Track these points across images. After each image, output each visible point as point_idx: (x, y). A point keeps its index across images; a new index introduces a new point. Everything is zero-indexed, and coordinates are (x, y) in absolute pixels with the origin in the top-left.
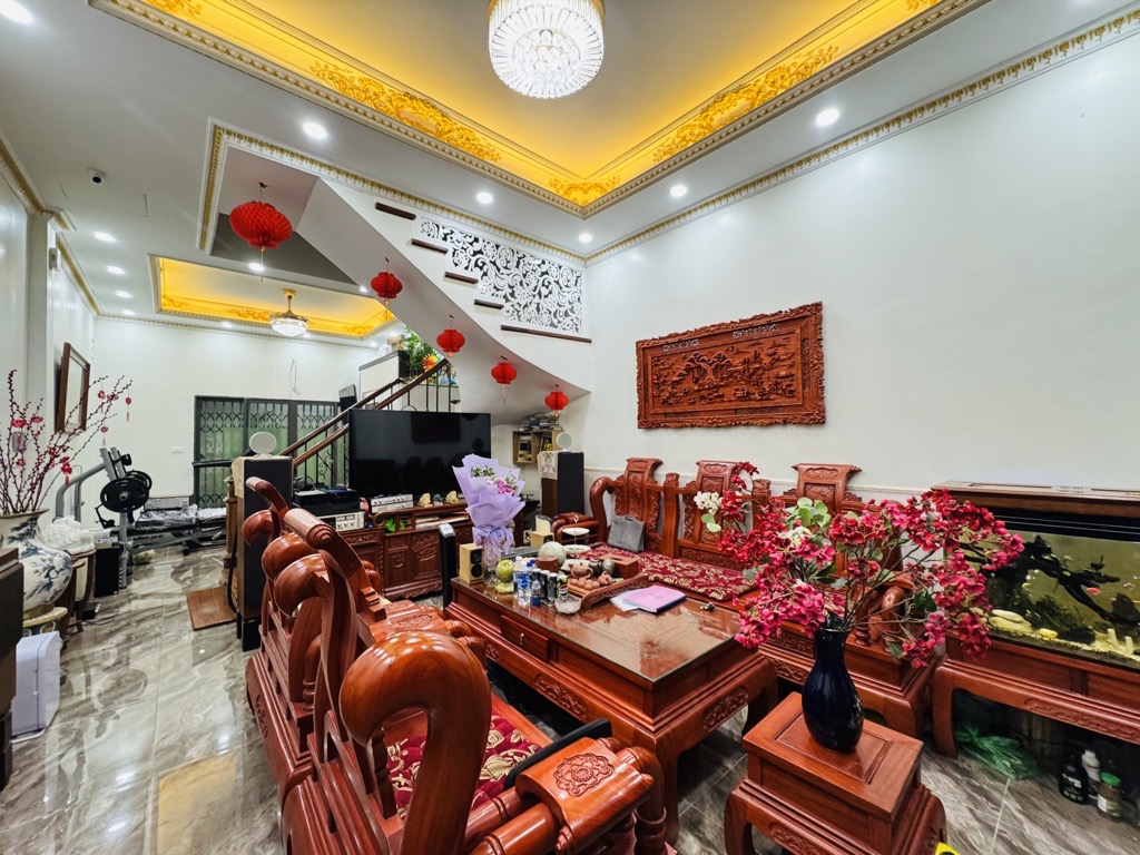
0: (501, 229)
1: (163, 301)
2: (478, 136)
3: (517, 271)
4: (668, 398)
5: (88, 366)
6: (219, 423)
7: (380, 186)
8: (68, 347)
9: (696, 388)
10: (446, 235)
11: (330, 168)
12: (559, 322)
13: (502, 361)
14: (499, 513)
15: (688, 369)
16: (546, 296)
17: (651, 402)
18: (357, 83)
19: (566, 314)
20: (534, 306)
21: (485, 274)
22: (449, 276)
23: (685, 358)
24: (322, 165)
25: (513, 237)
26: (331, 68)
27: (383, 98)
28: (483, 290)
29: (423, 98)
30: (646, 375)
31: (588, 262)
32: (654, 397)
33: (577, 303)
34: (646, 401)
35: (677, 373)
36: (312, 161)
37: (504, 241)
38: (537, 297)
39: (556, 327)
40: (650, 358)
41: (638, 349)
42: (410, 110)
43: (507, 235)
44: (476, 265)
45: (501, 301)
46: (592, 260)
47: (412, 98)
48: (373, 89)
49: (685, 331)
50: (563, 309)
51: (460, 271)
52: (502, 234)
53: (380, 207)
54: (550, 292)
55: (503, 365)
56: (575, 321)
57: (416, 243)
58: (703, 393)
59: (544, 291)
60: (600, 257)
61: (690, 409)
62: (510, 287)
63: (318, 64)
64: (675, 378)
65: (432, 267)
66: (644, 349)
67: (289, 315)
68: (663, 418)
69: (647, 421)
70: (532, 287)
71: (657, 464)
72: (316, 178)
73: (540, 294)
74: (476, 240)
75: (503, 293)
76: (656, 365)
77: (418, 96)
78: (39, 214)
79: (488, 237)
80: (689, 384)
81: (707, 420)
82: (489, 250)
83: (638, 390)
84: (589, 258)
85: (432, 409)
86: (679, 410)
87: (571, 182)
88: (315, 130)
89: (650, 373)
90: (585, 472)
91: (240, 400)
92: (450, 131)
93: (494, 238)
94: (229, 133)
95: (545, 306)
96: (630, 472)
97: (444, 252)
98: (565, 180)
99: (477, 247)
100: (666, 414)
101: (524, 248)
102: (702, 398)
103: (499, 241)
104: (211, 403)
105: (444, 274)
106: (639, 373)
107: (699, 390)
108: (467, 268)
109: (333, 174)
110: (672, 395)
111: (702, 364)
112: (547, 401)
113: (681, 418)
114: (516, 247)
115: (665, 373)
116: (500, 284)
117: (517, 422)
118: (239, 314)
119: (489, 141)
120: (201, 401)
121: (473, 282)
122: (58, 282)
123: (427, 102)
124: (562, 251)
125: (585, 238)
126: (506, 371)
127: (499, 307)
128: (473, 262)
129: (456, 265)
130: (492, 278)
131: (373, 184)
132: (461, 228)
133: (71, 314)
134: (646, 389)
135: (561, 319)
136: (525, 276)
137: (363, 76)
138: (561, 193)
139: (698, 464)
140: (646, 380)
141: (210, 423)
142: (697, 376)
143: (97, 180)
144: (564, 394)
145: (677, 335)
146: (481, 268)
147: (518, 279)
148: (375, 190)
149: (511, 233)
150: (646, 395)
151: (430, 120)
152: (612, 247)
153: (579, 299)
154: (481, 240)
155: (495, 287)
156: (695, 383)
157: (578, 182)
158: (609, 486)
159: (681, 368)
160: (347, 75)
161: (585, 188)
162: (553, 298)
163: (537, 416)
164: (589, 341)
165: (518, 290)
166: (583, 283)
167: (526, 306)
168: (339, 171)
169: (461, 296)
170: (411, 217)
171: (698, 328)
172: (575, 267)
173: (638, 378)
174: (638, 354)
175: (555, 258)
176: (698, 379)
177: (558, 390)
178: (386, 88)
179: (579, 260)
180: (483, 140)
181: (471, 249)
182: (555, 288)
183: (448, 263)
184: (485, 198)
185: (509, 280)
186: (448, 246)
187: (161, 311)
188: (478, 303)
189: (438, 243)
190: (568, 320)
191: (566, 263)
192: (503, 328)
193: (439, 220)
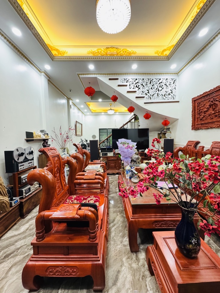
0: (144, 74)
1: (92, 111)
2: (128, 49)
3: (149, 85)
4: (203, 118)
5: (82, 124)
6: (103, 134)
7: (109, 74)
8: (76, 121)
9: (213, 112)
10: (127, 81)
11: (98, 74)
12: (166, 97)
13: (147, 113)
14: (126, 154)
15: (210, 106)
16: (161, 90)
17: (196, 120)
18: (96, 51)
19: (169, 94)
20: (156, 94)
21: (139, 89)
22: (128, 92)
23: (210, 101)
24: (97, 74)
25: (148, 75)
26: (91, 51)
27: (102, 52)
28: (139, 94)
29: (110, 47)
30: (195, 110)
31: (179, 74)
32: (197, 118)
33: (174, 90)
34: (195, 120)
35: (206, 108)
36: (95, 74)
37: (146, 77)
38: (158, 91)
39: (165, 99)
40: (196, 103)
41: (192, 101)
42: (109, 51)
43: (146, 75)
44: (136, 87)
46: (180, 73)
47: (108, 48)
48: (100, 51)
49: (209, 90)
50: (168, 93)
51: (132, 90)
52: (144, 75)
53: (110, 79)
54: (163, 89)
56: (173, 96)
57: (119, 86)
58: (217, 114)
59: (160, 89)
60: (182, 71)
61: (211, 121)
62: (147, 90)
63: (88, 51)
64: (206, 110)
65: (123, 91)
66: (195, 101)
67: (111, 109)
68: (200, 126)
69: (195, 127)
70: (156, 88)
71: (198, 143)
72: (96, 78)
73: (158, 90)
74: (136, 79)
75: (145, 93)
76: (199, 106)
77: (109, 47)
78: (68, 99)
79: (140, 77)
80: (211, 111)
81: (217, 125)
82: (141, 81)
83: (192, 116)
84: (179, 73)
85: (133, 128)
86: (206, 122)
87: (163, 49)
88: (91, 67)
89: (196, 109)
90: (174, 145)
91: (106, 129)
92: (120, 52)
93: (142, 77)
94: (80, 74)
95: (160, 93)
96: (188, 145)
97: (126, 86)
98: (161, 50)
99: (136, 81)
100: (202, 124)
101: (151, 77)
102: (216, 116)
103: (143, 78)
104: (102, 130)
105: (127, 92)
106: (193, 110)
107: (214, 113)
108: (133, 88)
109: (99, 75)
110: (204, 117)
111: (216, 102)
112: (163, 123)
113: (207, 125)
114: (149, 78)
115: (202, 108)
116: (144, 90)
117: (159, 131)
118: (105, 111)
119: (132, 49)
120: (100, 129)
121: (135, 92)
123: (112, 47)
124: (167, 73)
125: (174, 66)
126: (148, 116)
127: (143, 97)
128: (135, 86)
129: (130, 88)
130: (141, 89)
131: (108, 74)
132: (130, 78)
134: (195, 116)
135: (167, 96)
136: (153, 86)
137: (97, 49)
138: (160, 54)
139: (212, 142)
140: (195, 112)
141: (102, 134)
142: (214, 107)
143: (70, 91)
144: (168, 120)
145: (207, 92)
146: (138, 87)
147: (150, 87)
148: (108, 75)
149: (147, 74)
150: (195, 118)
151: (114, 51)
152: (186, 66)
153: (175, 88)
154: (138, 79)
155: (142, 92)
156: (213, 110)
157: (165, 48)
158: (180, 150)
159: (207, 105)
160: (94, 51)
161: (169, 48)
162: (165, 90)
163: (163, 128)
164: (178, 102)
165: (150, 91)
166: (177, 83)
167: (153, 95)
168: (100, 74)
169: (132, 97)
170: (117, 79)
171: (215, 87)
172: (173, 77)
173: (192, 112)
174: (192, 103)
175: (165, 77)
176: (214, 109)
177: (166, 119)
178: (102, 49)
179: (175, 75)
180: (130, 50)
181: (135, 83)
182: (164, 87)
183: (128, 89)
184: (135, 67)
185: (147, 88)
186: (128, 84)
187: (92, 113)
188: (137, 97)
189: (125, 84)
190: (170, 96)
191: (169, 77)
192: (145, 103)
193: (125, 78)
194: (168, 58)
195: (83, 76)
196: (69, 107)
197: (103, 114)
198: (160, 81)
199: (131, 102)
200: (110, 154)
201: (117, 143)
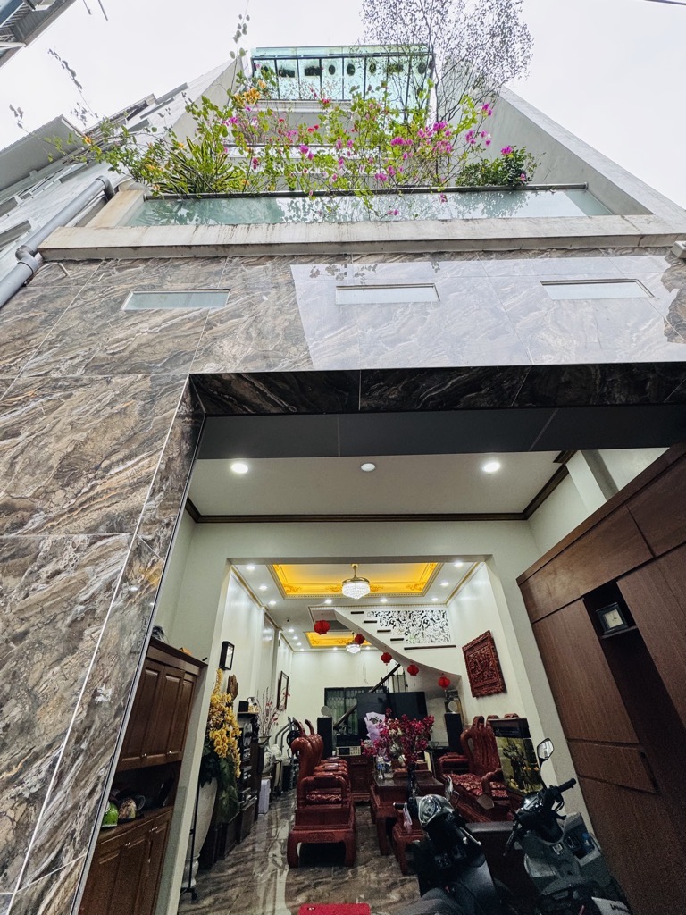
0: (399, 605)
1: (312, 642)
3: (409, 620)
4: (475, 680)
5: (288, 678)
6: (335, 703)
7: (351, 606)
8: (282, 672)
10: (377, 615)
11: (336, 608)
13: (411, 664)
15: (475, 663)
16: (427, 628)
17: (472, 682)
20: (421, 634)
21: (395, 626)
22: (379, 631)
24: (334, 606)
25: (406, 606)
28: (394, 634)
30: (468, 666)
32: (472, 678)
33: (446, 627)
36: (332, 607)
37: (402, 610)
38: (422, 630)
39: (434, 642)
40: (467, 656)
45: (403, 636)
46: (447, 604)
50: (437, 632)
51: (384, 628)
52: (400, 607)
53: (352, 613)
54: (429, 625)
55: (412, 666)
56: (445, 637)
57: (365, 622)
59: (425, 625)
60: (449, 602)
61: (480, 686)
62: (407, 628)
65: (371, 630)
66: (464, 652)
69: (474, 692)
70: (418, 625)
72: (333, 611)
73: (423, 628)
74: (389, 613)
75: (404, 632)
76: (469, 660)
78: (277, 629)
79: (394, 610)
81: (485, 691)
82: (396, 615)
83: (468, 674)
84: (445, 604)
88: (328, 602)
91: (342, 689)
93: (397, 610)
94: (311, 607)
95: (426, 633)
97: (376, 622)
98: (412, 584)
99: (390, 615)
101: (411, 609)
103: (399, 610)
104: (330, 692)
105: (377, 631)
106: (466, 665)
108: (386, 626)
111: (476, 660)
112: (440, 683)
114: (407, 610)
116: (401, 628)
119: (378, 584)
120: (327, 690)
121: (389, 631)
122: (282, 649)
124: (431, 604)
125: (434, 599)
126: (414, 669)
127: (402, 639)
128: (389, 623)
129: (382, 626)
130: (398, 627)
131: (349, 606)
132: (380, 610)
133: (285, 653)
135: (437, 638)
136: (414, 621)
138: (412, 588)
140: (468, 669)
141: (330, 702)
143: (288, 621)
144: (447, 678)
145: (468, 645)
146: (393, 624)
147: (411, 624)
148: (350, 608)
150: (470, 678)
153: (446, 625)
154: (391, 612)
155: (400, 631)
161: (421, 583)
162: (432, 627)
164: (455, 646)
165: (411, 629)
166: (447, 617)
167: (416, 635)
168: (338, 608)
169: (385, 639)
170: (363, 613)
172: (440, 609)
175: (429, 608)
177: (444, 677)
179: (442, 605)
180: (376, 585)
181: (387, 617)
182: (431, 622)
183: (378, 626)
184: (384, 601)
185: (406, 625)
186: (378, 619)
187: (312, 647)
188: (392, 640)
189: (374, 619)
190: (441, 637)
191: (436, 609)
192: (405, 649)
193: (374, 610)
194: (423, 594)
195: (315, 609)
196: (276, 643)
197: (335, 649)
198: (423, 615)
199: (386, 647)
200: (355, 751)
201: (365, 718)
